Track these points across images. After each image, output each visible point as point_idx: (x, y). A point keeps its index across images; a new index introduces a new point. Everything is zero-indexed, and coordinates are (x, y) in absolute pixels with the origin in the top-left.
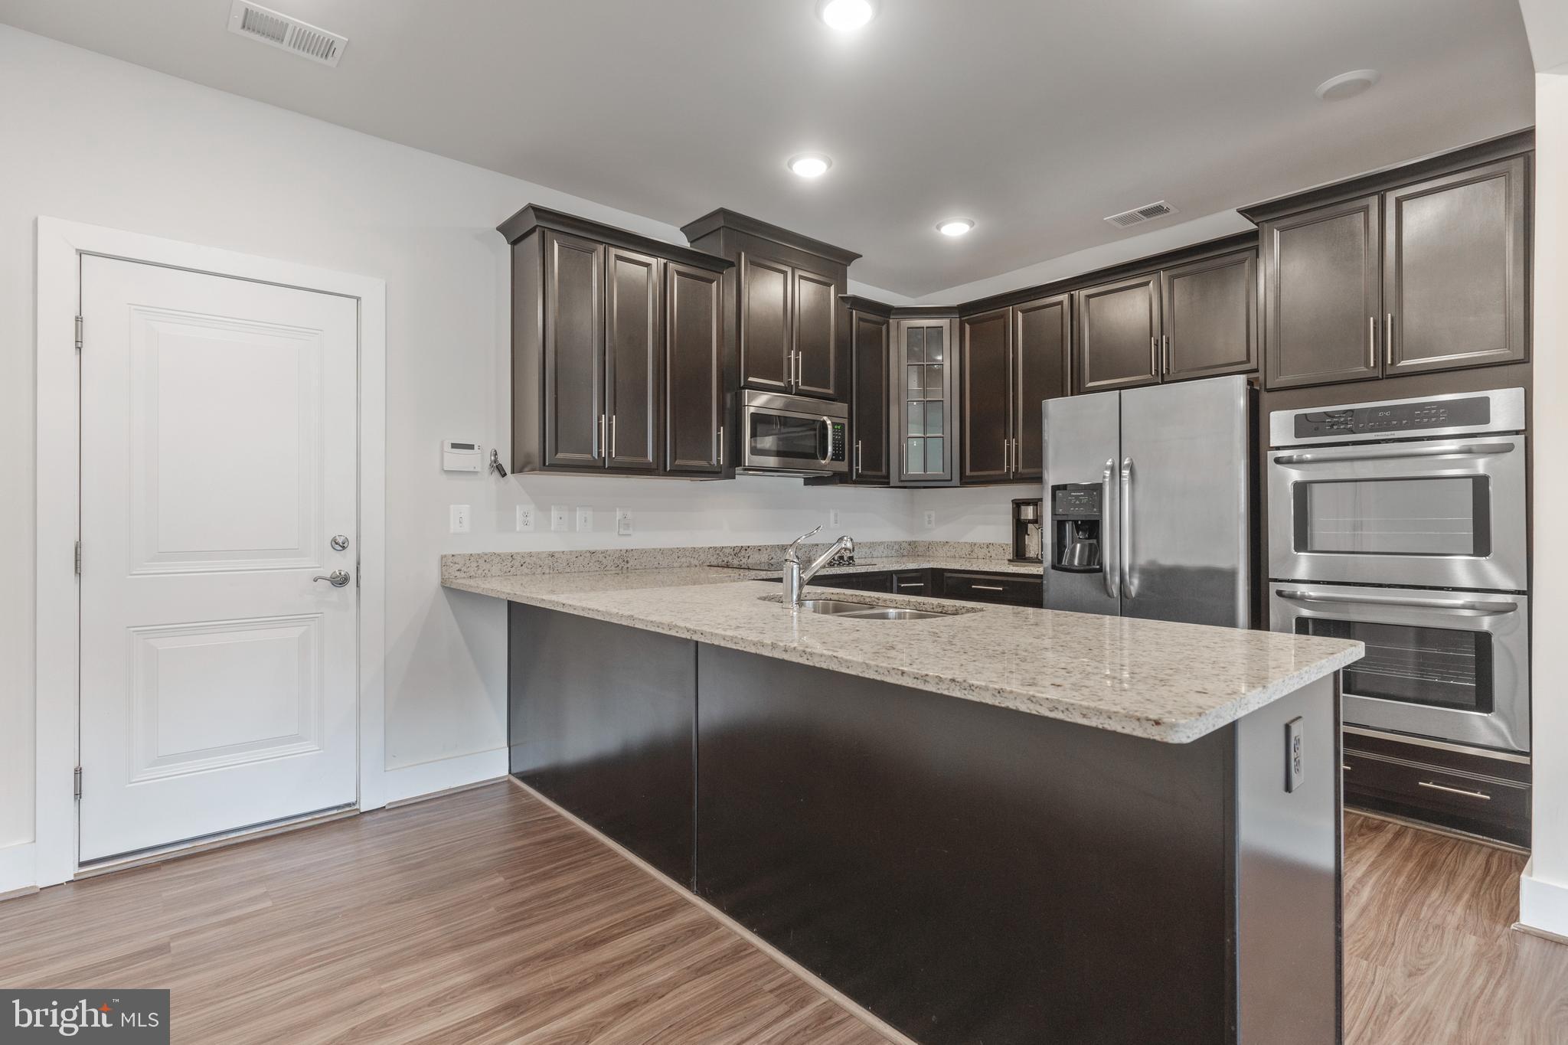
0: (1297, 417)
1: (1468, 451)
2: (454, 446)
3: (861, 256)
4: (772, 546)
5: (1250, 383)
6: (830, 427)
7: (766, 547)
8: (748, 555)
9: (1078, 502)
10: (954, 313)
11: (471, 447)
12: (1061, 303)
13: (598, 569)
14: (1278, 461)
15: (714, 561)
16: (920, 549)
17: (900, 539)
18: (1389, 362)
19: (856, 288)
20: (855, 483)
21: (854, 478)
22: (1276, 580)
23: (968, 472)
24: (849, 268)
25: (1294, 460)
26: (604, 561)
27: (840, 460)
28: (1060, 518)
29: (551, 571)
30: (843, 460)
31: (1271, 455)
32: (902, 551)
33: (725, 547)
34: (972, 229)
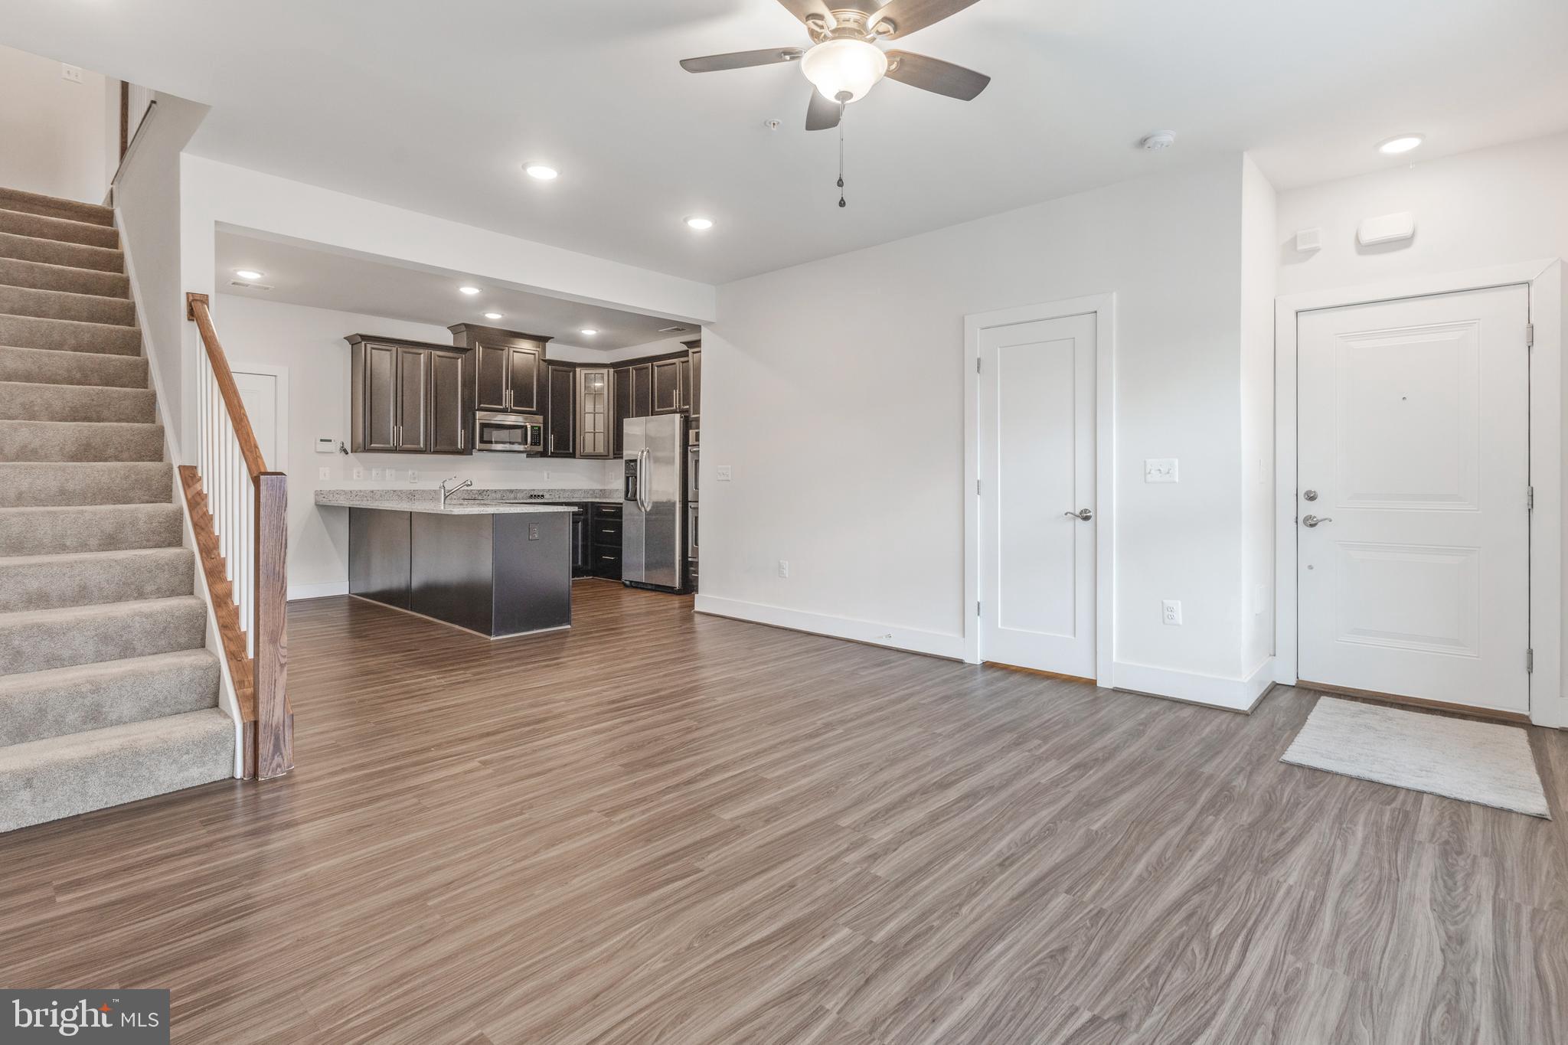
2: (322, 440)
3: (554, 338)
6: (529, 429)
10: (609, 367)
11: (330, 441)
19: (551, 354)
20: (551, 456)
21: (549, 454)
23: (616, 451)
24: (547, 344)
26: (401, 495)
27: (537, 445)
28: (628, 476)
29: (372, 499)
30: (540, 445)
32: (595, 495)
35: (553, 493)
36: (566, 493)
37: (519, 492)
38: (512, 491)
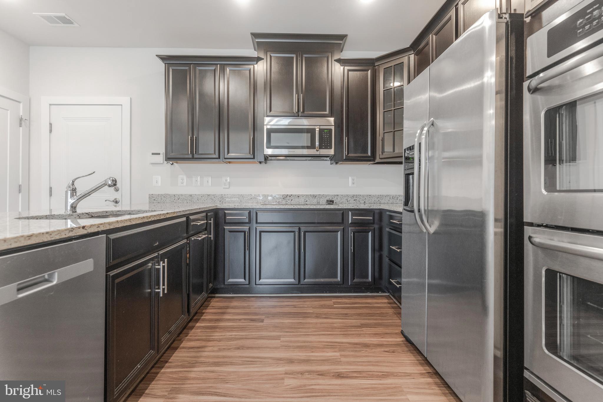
2: (153, 154)
6: (317, 132)
7: (303, 196)
11: (159, 154)
12: (450, 17)
21: (345, 158)
27: (327, 149)
28: (406, 172)
30: (330, 148)
31: (526, 85)
35: (358, 199)
36: (372, 199)
37: (322, 197)
38: (314, 196)
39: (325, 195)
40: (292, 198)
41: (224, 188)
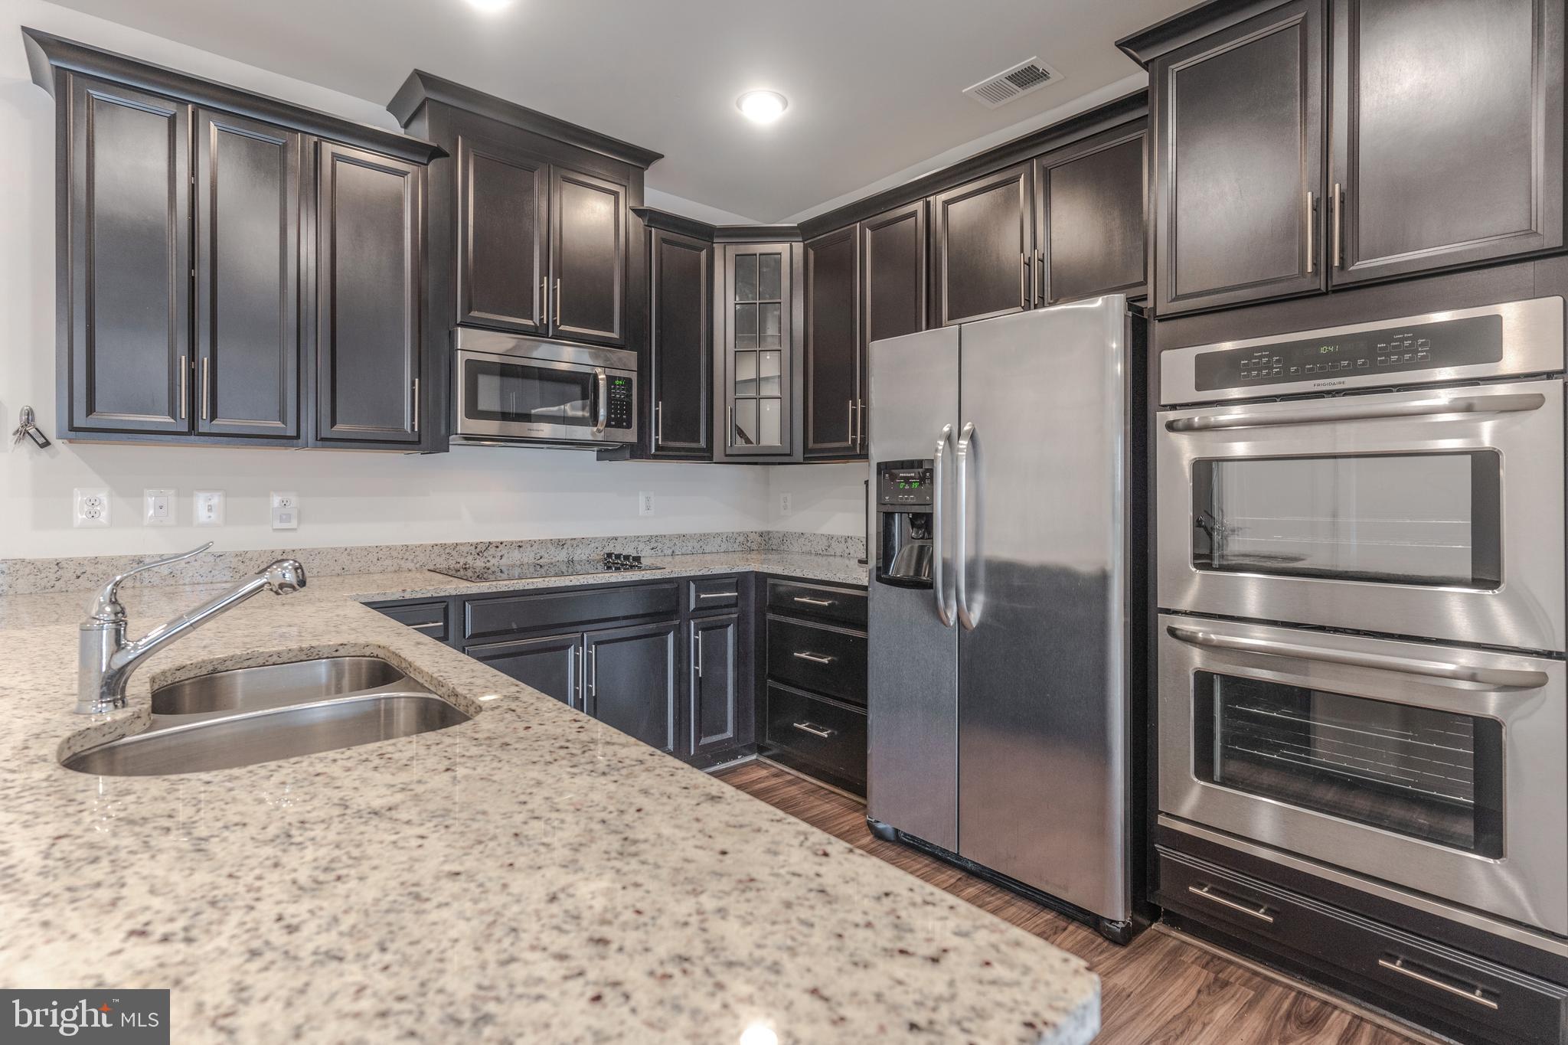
0: (1199, 358)
1: (1468, 408)
3: (663, 156)
4: (541, 542)
5: (1132, 304)
6: (602, 384)
7: (531, 543)
8: (500, 554)
9: (907, 487)
10: (796, 235)
12: (914, 214)
13: (229, 579)
14: (1171, 426)
15: (442, 563)
16: (775, 542)
17: (747, 529)
18: (1336, 263)
19: (656, 198)
20: (655, 457)
21: (653, 451)
22: (1168, 611)
23: (811, 445)
24: (646, 173)
25: (1196, 425)
26: (242, 567)
27: (622, 427)
28: (890, 509)
29: (138, 584)
30: (629, 426)
31: (1163, 417)
32: (749, 544)
33: (461, 544)
34: (788, 110)
35: (660, 546)
36: (689, 544)
37: (581, 546)
38: (561, 544)
39: (588, 539)
40: (503, 550)
41: (275, 530)
